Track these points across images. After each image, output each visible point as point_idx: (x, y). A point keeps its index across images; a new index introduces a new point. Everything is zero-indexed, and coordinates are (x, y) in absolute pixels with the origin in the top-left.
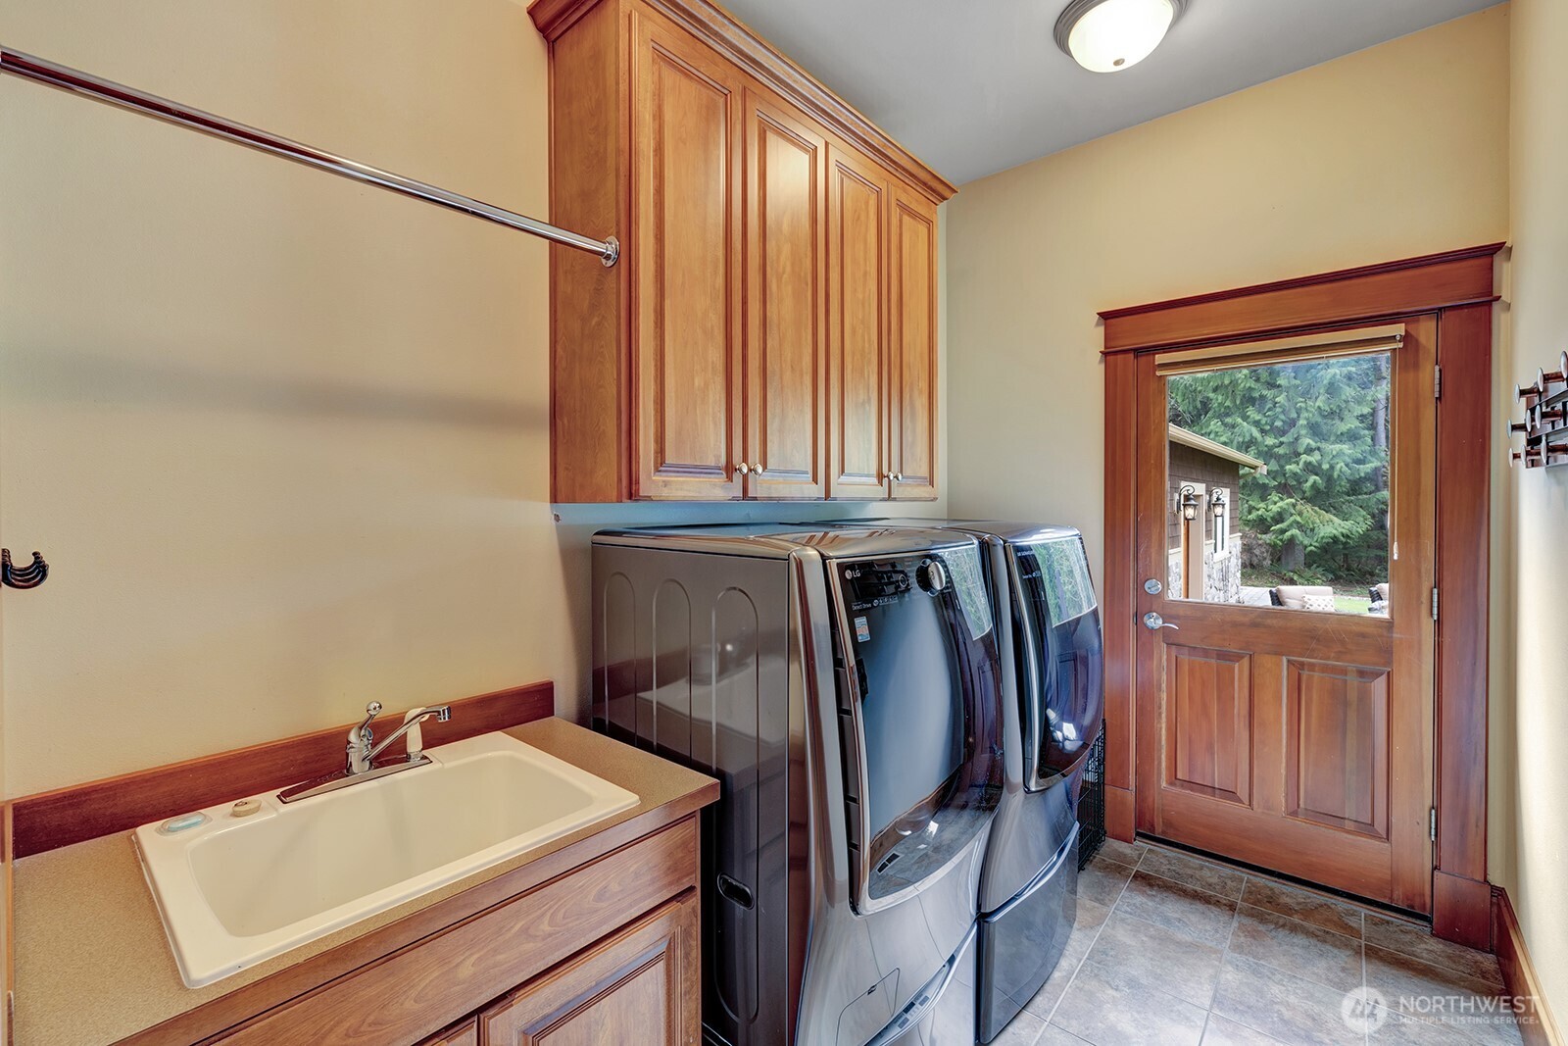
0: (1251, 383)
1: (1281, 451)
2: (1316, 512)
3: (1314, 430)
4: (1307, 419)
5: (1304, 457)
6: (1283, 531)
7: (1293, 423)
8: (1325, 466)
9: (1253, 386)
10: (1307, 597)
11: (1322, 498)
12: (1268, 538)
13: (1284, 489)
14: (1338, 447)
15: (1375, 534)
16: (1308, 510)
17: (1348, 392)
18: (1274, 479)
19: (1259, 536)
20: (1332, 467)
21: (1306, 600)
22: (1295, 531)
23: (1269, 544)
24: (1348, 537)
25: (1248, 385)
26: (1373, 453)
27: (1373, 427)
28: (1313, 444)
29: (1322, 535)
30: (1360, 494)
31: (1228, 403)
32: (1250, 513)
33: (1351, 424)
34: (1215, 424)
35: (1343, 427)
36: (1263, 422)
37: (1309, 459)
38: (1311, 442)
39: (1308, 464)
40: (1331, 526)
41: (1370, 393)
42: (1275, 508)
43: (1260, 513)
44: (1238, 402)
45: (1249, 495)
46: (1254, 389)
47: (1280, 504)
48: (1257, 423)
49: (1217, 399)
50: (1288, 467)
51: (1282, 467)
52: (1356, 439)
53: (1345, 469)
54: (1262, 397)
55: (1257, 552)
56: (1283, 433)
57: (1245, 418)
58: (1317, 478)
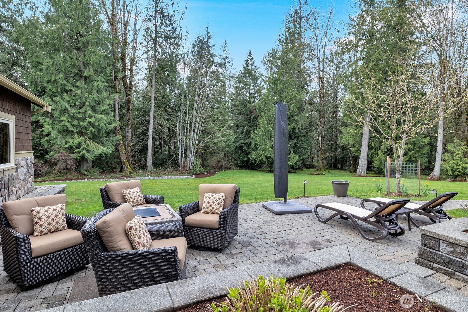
0: (64, 82)
1: (79, 116)
2: (94, 144)
3: (93, 108)
4: (90, 103)
5: (89, 120)
6: (79, 152)
7: (84, 104)
8: (97, 124)
9: (66, 84)
10: (37, 209)
11: (95, 137)
12: (74, 156)
13: (81, 133)
14: (101, 116)
15: (116, 153)
16: (90, 143)
17: (105, 94)
18: (76, 128)
19: (70, 155)
20: (99, 125)
21: (34, 213)
22: (84, 152)
23: (75, 158)
24: (106, 154)
25: (63, 83)
26: (114, 120)
27: (114, 111)
28: (92, 114)
29: (95, 153)
30: (110, 137)
31: (54, 90)
32: (66, 144)
33: (106, 107)
34: (48, 100)
35: (103, 108)
36: (71, 102)
37: (90, 120)
38: (91, 113)
39: (89, 122)
40: (99, 149)
41: (113, 96)
42: (76, 142)
43: (70, 144)
44: (59, 90)
45: (66, 136)
46: (66, 85)
47: (79, 140)
48: (68, 102)
49: (49, 87)
50: (81, 123)
51: (79, 123)
52: (108, 114)
53: (104, 125)
54: (71, 90)
55: (69, 162)
56: (80, 108)
57: (63, 98)
58: (93, 128)
